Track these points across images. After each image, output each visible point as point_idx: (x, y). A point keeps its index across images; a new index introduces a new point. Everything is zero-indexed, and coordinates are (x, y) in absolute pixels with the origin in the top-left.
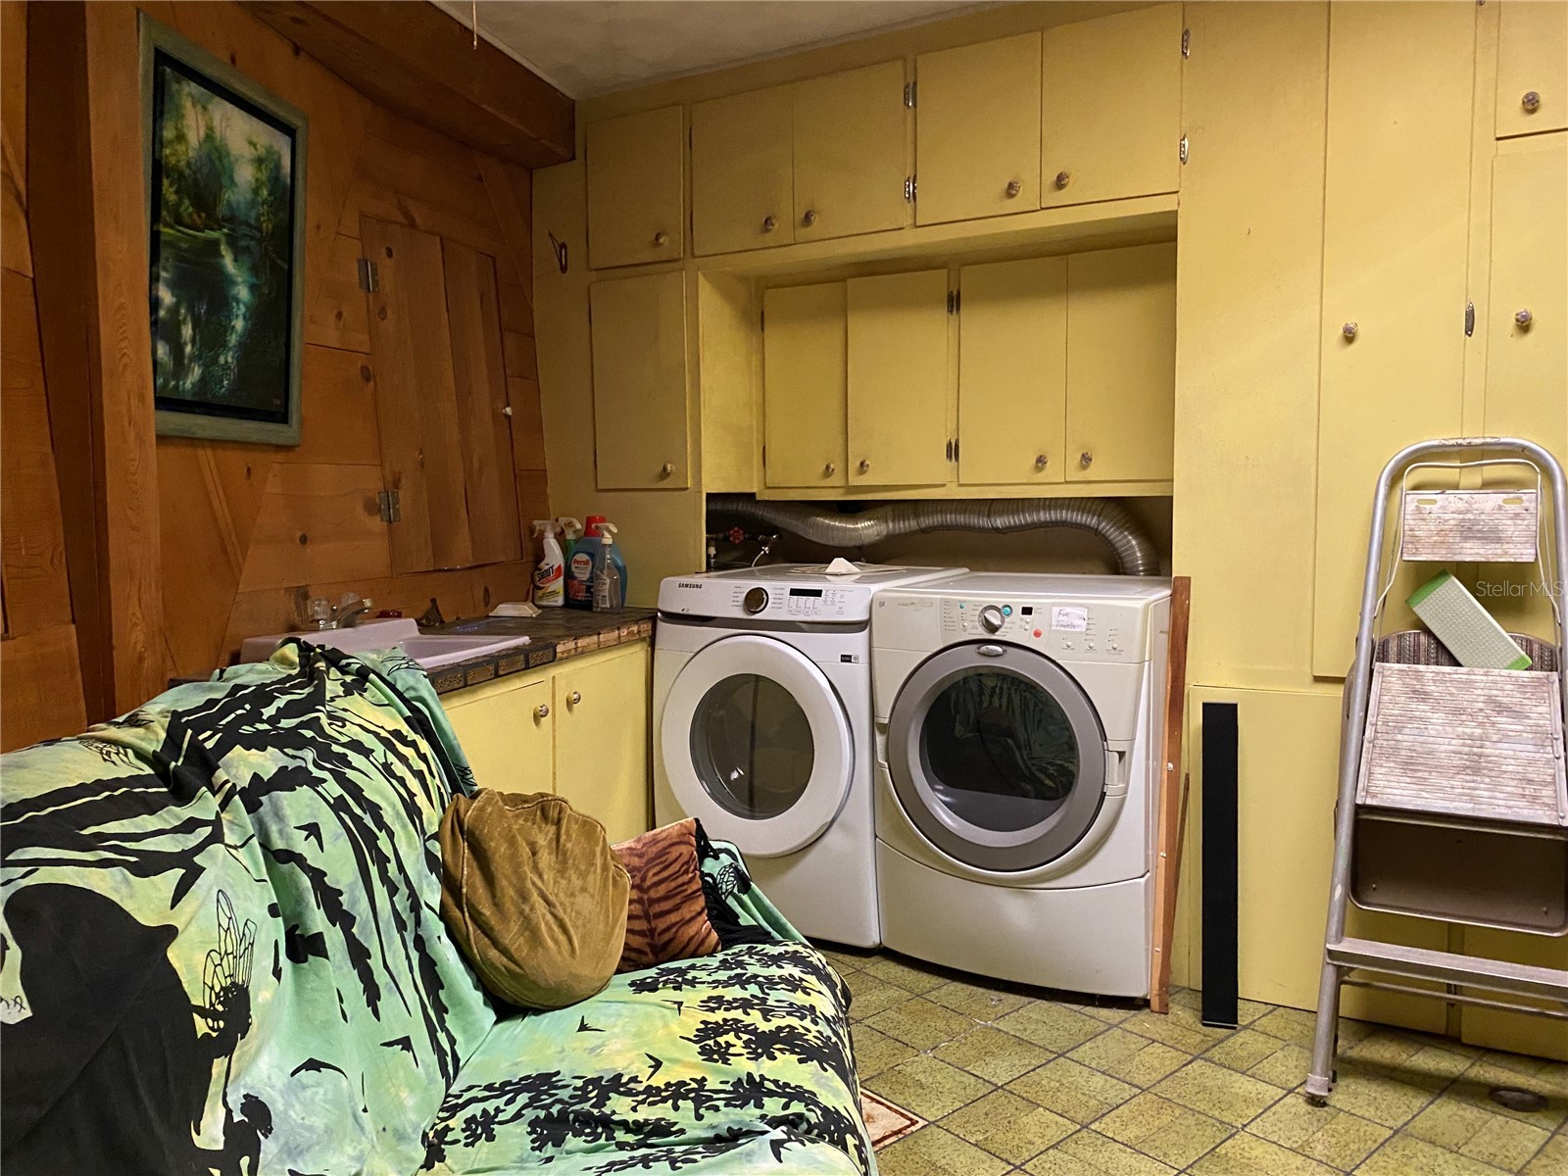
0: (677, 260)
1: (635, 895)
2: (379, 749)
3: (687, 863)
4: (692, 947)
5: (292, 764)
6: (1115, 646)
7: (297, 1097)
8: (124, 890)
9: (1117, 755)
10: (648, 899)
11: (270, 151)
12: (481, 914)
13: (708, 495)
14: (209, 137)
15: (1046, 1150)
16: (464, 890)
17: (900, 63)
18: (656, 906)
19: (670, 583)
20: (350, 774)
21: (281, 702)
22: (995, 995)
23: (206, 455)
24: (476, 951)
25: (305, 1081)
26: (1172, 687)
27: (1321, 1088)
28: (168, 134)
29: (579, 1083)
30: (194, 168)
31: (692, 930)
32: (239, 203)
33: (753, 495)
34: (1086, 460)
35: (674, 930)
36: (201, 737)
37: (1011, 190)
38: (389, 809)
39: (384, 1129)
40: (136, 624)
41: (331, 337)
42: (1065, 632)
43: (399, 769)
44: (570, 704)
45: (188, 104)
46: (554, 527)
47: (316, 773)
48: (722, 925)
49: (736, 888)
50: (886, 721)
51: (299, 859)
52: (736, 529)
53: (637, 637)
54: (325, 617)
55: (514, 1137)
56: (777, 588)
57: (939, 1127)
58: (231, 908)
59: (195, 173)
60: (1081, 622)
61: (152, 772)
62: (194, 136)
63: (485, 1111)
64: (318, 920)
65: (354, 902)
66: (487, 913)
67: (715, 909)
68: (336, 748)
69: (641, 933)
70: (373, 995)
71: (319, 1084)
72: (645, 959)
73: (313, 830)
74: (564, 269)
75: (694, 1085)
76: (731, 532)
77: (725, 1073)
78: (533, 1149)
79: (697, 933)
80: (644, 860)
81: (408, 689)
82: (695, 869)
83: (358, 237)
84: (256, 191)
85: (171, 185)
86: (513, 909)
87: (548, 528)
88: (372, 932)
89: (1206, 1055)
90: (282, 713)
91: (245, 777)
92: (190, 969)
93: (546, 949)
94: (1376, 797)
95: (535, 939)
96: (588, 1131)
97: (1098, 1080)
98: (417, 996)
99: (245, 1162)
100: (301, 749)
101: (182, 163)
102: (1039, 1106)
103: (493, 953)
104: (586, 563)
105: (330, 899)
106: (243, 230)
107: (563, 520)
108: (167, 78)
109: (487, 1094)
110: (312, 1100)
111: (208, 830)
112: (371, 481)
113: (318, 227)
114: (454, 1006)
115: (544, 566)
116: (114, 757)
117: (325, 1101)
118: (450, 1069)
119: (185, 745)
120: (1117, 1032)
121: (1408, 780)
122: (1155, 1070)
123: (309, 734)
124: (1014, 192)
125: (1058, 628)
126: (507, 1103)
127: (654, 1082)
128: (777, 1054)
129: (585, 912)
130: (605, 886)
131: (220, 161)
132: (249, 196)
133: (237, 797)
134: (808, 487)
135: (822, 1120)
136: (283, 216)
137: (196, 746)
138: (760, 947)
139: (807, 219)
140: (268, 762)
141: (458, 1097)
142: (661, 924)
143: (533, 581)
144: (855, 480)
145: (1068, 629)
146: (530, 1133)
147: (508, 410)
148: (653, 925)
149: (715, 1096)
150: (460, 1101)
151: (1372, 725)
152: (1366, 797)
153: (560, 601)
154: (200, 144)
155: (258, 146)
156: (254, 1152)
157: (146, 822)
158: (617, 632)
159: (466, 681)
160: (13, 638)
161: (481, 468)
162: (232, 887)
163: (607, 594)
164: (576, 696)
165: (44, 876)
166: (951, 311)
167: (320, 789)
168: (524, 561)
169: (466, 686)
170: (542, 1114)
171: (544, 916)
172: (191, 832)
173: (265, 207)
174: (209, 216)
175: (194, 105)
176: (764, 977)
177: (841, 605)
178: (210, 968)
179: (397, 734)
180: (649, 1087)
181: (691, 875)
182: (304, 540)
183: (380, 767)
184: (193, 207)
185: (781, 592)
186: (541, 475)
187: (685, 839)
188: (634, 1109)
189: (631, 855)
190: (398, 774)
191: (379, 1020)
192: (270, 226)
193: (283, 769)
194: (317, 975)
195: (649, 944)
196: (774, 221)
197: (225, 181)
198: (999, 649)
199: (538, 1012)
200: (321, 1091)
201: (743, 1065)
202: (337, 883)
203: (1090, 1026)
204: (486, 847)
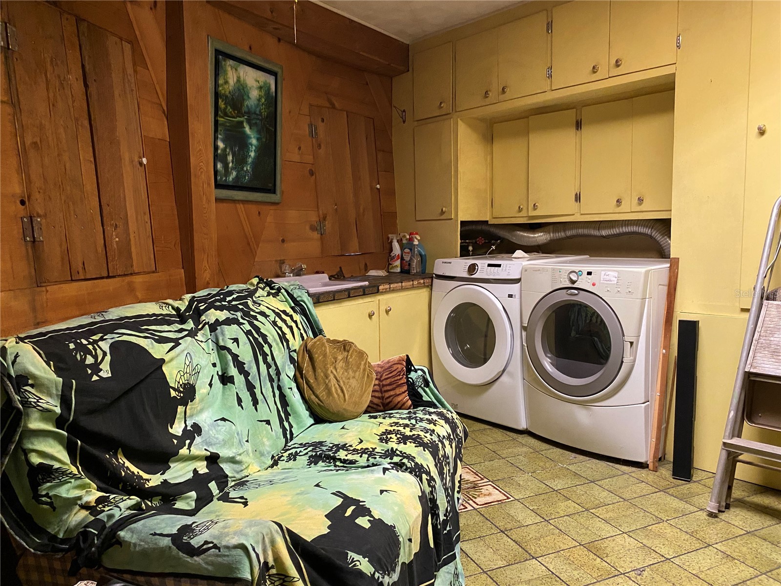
0: (450, 114)
1: (377, 382)
2: (272, 316)
3: (400, 372)
4: (399, 405)
5: (231, 316)
6: (630, 290)
7: (215, 429)
8: (151, 346)
9: (629, 344)
10: (382, 385)
11: (265, 83)
12: (309, 381)
13: (462, 222)
14: (238, 80)
15: (564, 516)
16: (304, 372)
17: (545, 12)
18: (385, 387)
19: (439, 261)
20: (256, 322)
21: (235, 296)
22: (574, 455)
23: (240, 207)
24: (306, 395)
25: (219, 424)
26: (667, 313)
27: (713, 508)
28: (221, 81)
29: (331, 445)
30: (232, 94)
31: (399, 398)
32: (251, 106)
33: (487, 221)
34: (640, 200)
35: (392, 398)
36: (199, 305)
37: (594, 70)
38: (271, 337)
39: (256, 451)
40: (206, 270)
41: (296, 158)
42: (607, 284)
43: (280, 323)
44: (387, 312)
45: (229, 69)
46: (397, 237)
47: (241, 321)
48: (413, 398)
49: (423, 385)
50: (526, 325)
51: (229, 350)
52: (480, 238)
53: (423, 285)
54: (288, 272)
55: (303, 460)
56: (482, 264)
57: (519, 501)
58: (191, 359)
59: (232, 96)
60: (614, 279)
61: (175, 313)
62: (232, 81)
63: (296, 451)
64: (233, 371)
65: (250, 368)
66: (312, 381)
67: (411, 392)
68: (252, 313)
69: (378, 398)
70: (255, 402)
71: (224, 426)
72: (379, 408)
73: (236, 340)
74: (404, 122)
75: (371, 450)
76: (478, 239)
77: (384, 447)
78: (307, 465)
79: (402, 400)
80: (383, 369)
81: (298, 297)
82: (404, 374)
83: (308, 114)
84: (259, 100)
85: (222, 101)
86: (322, 381)
87: (395, 238)
88: (257, 380)
89: (666, 491)
90: (234, 300)
91: (213, 320)
92: (171, 374)
93: (334, 397)
94: (756, 368)
95: (329, 393)
96: (328, 461)
97: (606, 493)
98: (276, 407)
99: (188, 442)
100: (237, 312)
101: (227, 92)
102: (570, 499)
103: (313, 397)
104: (408, 253)
105: (240, 366)
106: (253, 116)
107: (402, 234)
108: (220, 60)
109: (299, 446)
110: (220, 431)
111: (187, 332)
112: (314, 218)
113: (290, 112)
114: (293, 414)
115: (392, 254)
116: (164, 308)
117: (225, 431)
118: (288, 436)
119: (193, 307)
120: (626, 476)
121: (774, 360)
122: (635, 493)
123: (241, 307)
124: (596, 70)
125: (604, 282)
126: (304, 450)
127: (357, 448)
128: (408, 443)
129: (353, 386)
130: (363, 377)
131: (243, 90)
132: (256, 102)
133: (207, 326)
134: (512, 217)
135: (413, 466)
136: (272, 109)
137: (197, 308)
138: (428, 408)
139: (504, 91)
140: (223, 315)
141: (289, 446)
142: (387, 395)
143: (388, 261)
144: (532, 213)
145: (608, 282)
146: (308, 460)
147: (378, 186)
148: (383, 395)
149: (377, 454)
150: (290, 448)
151: (758, 332)
152: (751, 368)
153: (399, 270)
154: (234, 84)
155: (260, 82)
156: (192, 440)
157: (166, 328)
158: (412, 282)
159: (334, 298)
160: (158, 272)
161: (364, 211)
162: (194, 353)
163: (415, 267)
164: (389, 308)
165: (124, 338)
166: (578, 129)
167: (241, 326)
168: (384, 252)
169: (334, 300)
170: (314, 454)
171: (334, 385)
172: (181, 332)
173: (264, 106)
174: (239, 112)
175: (232, 69)
176: (420, 418)
177: (509, 271)
178: (179, 376)
179: (284, 312)
180: (355, 449)
181: (401, 377)
182: (283, 241)
183: (271, 322)
184: (232, 109)
185: (484, 265)
186: (394, 215)
187: (400, 362)
188: (346, 456)
189: (378, 367)
190: (279, 325)
191: (257, 411)
192: (266, 113)
193: (228, 318)
194: (230, 390)
195: (381, 402)
196: (489, 93)
197: (245, 97)
198: (576, 292)
199: (331, 422)
200: (225, 428)
201: (393, 445)
202: (244, 360)
203: (615, 472)
204: (314, 356)
